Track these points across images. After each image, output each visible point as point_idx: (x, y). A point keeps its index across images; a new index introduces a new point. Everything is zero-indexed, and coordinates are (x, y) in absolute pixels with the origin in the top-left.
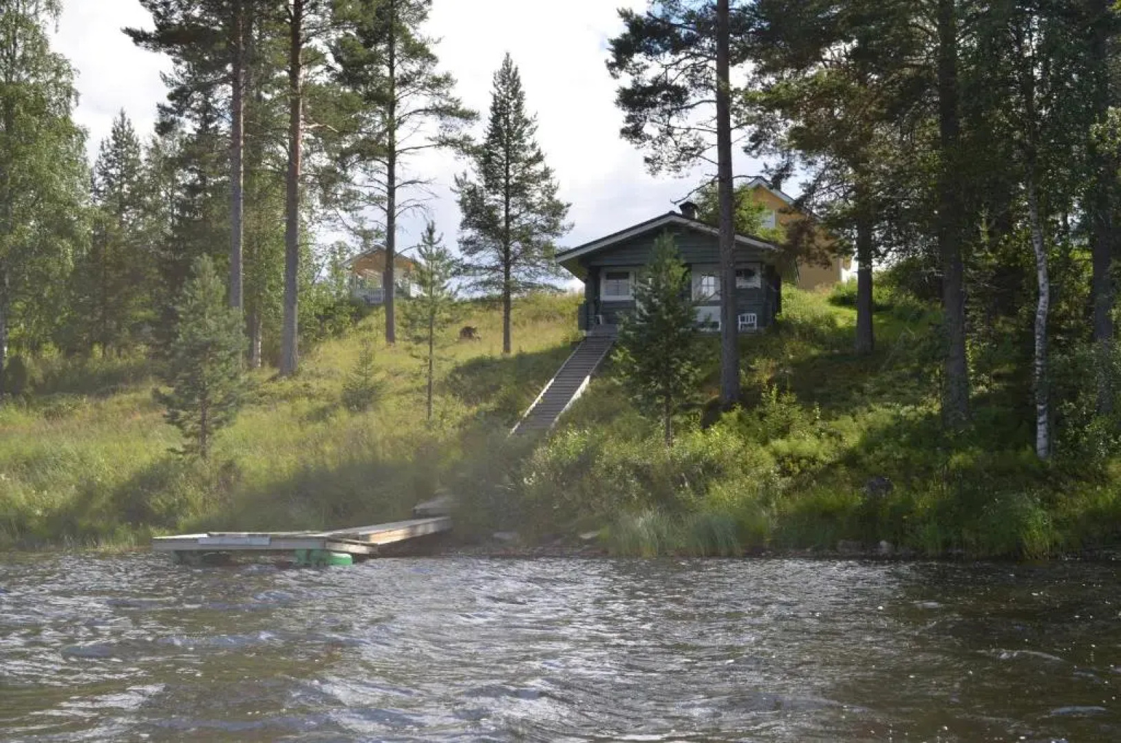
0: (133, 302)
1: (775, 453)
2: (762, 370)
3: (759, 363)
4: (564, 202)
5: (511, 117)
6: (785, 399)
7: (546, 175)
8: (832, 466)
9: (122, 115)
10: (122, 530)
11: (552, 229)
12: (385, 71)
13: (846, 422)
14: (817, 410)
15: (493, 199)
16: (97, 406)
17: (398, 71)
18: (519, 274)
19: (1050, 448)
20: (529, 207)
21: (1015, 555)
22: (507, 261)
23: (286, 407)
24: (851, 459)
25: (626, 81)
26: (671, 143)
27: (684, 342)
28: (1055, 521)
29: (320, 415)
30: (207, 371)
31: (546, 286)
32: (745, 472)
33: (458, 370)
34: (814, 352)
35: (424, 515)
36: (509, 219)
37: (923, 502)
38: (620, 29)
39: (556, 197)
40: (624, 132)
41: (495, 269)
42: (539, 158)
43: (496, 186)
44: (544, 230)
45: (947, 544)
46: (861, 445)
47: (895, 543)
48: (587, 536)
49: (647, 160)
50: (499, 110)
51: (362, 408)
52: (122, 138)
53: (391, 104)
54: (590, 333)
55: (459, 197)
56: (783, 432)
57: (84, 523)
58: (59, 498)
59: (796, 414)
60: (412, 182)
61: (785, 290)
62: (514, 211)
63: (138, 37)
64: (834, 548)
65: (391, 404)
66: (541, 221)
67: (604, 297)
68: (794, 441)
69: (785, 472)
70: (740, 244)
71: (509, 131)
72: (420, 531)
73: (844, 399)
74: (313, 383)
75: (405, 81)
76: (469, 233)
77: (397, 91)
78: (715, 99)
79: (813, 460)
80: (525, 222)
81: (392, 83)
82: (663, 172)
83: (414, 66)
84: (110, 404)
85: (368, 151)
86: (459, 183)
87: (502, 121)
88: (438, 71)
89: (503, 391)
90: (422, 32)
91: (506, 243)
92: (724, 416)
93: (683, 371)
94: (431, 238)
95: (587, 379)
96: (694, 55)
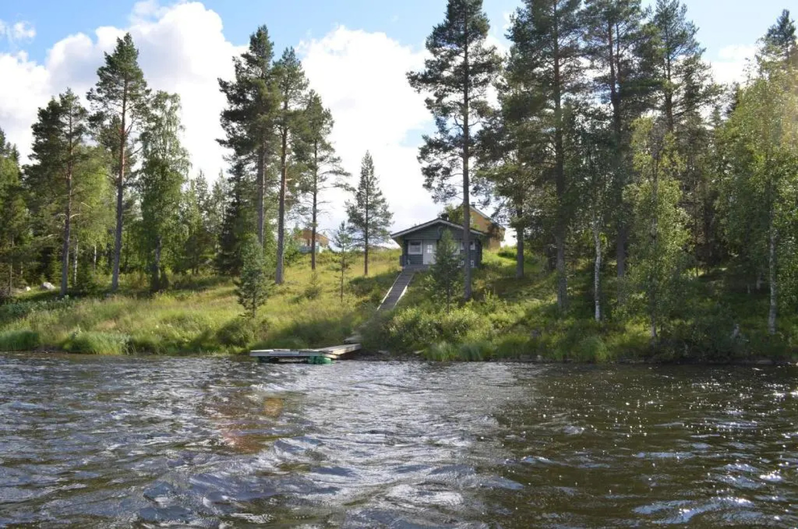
0: (206, 251)
1: (491, 319)
2: (479, 284)
3: (477, 282)
4: (391, 212)
5: (369, 176)
6: (493, 297)
7: (383, 201)
8: (516, 324)
9: (201, 172)
10: (222, 347)
11: (386, 223)
12: (313, 155)
13: (516, 307)
14: (505, 302)
15: (360, 210)
16: (198, 295)
17: (319, 155)
18: (371, 242)
19: (601, 318)
20: (376, 214)
21: (592, 361)
22: (366, 237)
23: (281, 297)
24: (522, 322)
25: (425, 164)
26: (443, 191)
27: (455, 274)
28: (607, 347)
29: (297, 301)
30: (257, 283)
31: (383, 247)
32: (481, 327)
33: (350, 282)
34: (499, 277)
35: (349, 343)
36: (368, 219)
37: (554, 340)
38: (423, 143)
39: (388, 210)
40: (424, 185)
41: (361, 240)
42: (380, 194)
43: (362, 205)
44: (382, 224)
45: (565, 356)
46: (526, 316)
47: (544, 356)
48: (417, 352)
49: (433, 197)
50: (364, 174)
51: (313, 298)
52: (201, 182)
53: (315, 169)
54: (405, 268)
55: (346, 210)
56: (493, 310)
57: (206, 345)
58: (193, 334)
59: (498, 303)
60: (324, 202)
61: (484, 251)
62: (370, 216)
63: (222, 142)
64: (518, 358)
65: (325, 297)
66: (381, 220)
67: (410, 253)
68: (499, 314)
69: (496, 327)
70: (471, 233)
71: (368, 183)
72: (350, 350)
73: (514, 297)
74: (291, 287)
75: (322, 159)
76: (352, 225)
77: (318, 164)
78: (462, 172)
79: (507, 322)
80: (374, 220)
81: (316, 160)
82: (439, 202)
83: (325, 153)
84: (203, 294)
85: (305, 189)
86: (347, 203)
87: (365, 178)
88: (335, 156)
89: (373, 292)
90: (328, 139)
91: (367, 229)
92: (467, 303)
93: (455, 285)
94: (343, 228)
95: (406, 287)
96: (452, 155)
